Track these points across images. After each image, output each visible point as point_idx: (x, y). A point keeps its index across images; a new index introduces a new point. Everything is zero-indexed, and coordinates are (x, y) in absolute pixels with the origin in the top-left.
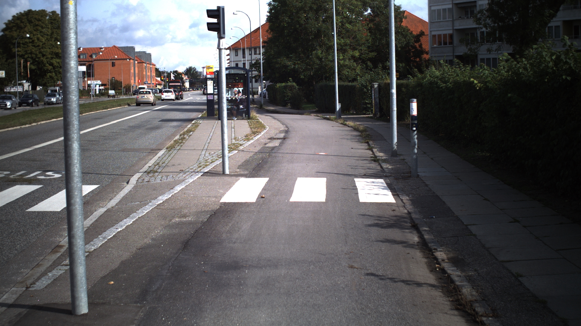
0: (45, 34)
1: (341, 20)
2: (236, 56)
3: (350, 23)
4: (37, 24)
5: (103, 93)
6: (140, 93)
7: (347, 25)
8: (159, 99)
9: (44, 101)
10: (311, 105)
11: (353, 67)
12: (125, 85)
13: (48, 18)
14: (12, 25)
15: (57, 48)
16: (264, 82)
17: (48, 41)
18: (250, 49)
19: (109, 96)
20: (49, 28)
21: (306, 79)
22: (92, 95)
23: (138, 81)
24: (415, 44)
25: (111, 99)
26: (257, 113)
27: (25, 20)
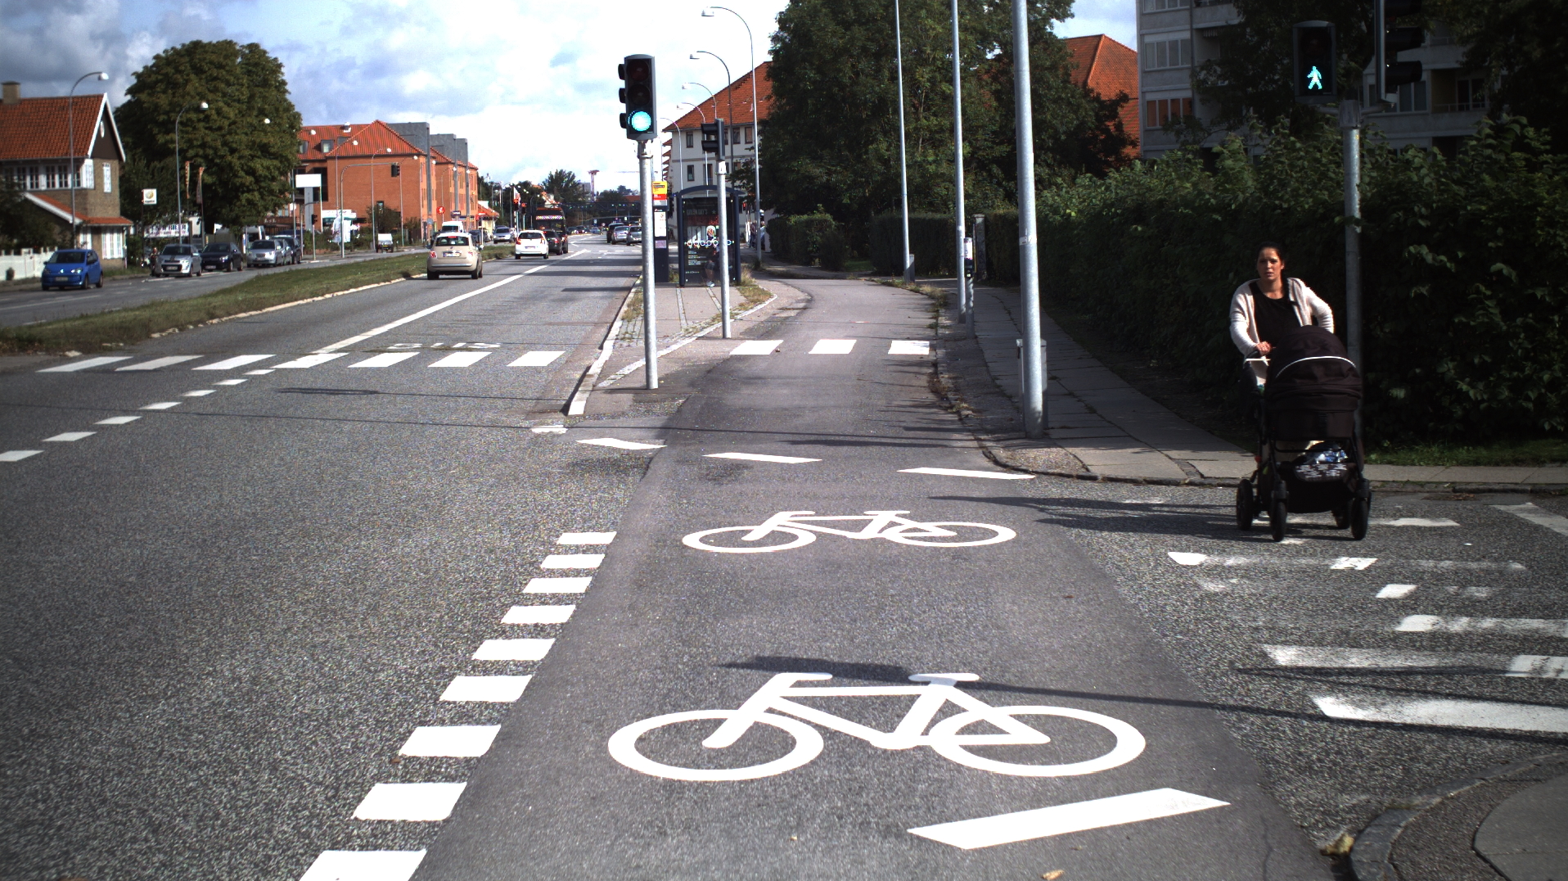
0: (234, 101)
2: (686, 146)
4: (215, 75)
5: (356, 243)
6: (439, 243)
10: (863, 262)
12: (408, 219)
13: (239, 60)
14: (153, 78)
15: (265, 131)
16: (762, 211)
17: (243, 116)
19: (379, 248)
20: (242, 85)
21: (855, 206)
22: (336, 247)
23: (438, 211)
24: (1107, 123)
25: (385, 254)
26: (753, 276)
27: (185, 66)
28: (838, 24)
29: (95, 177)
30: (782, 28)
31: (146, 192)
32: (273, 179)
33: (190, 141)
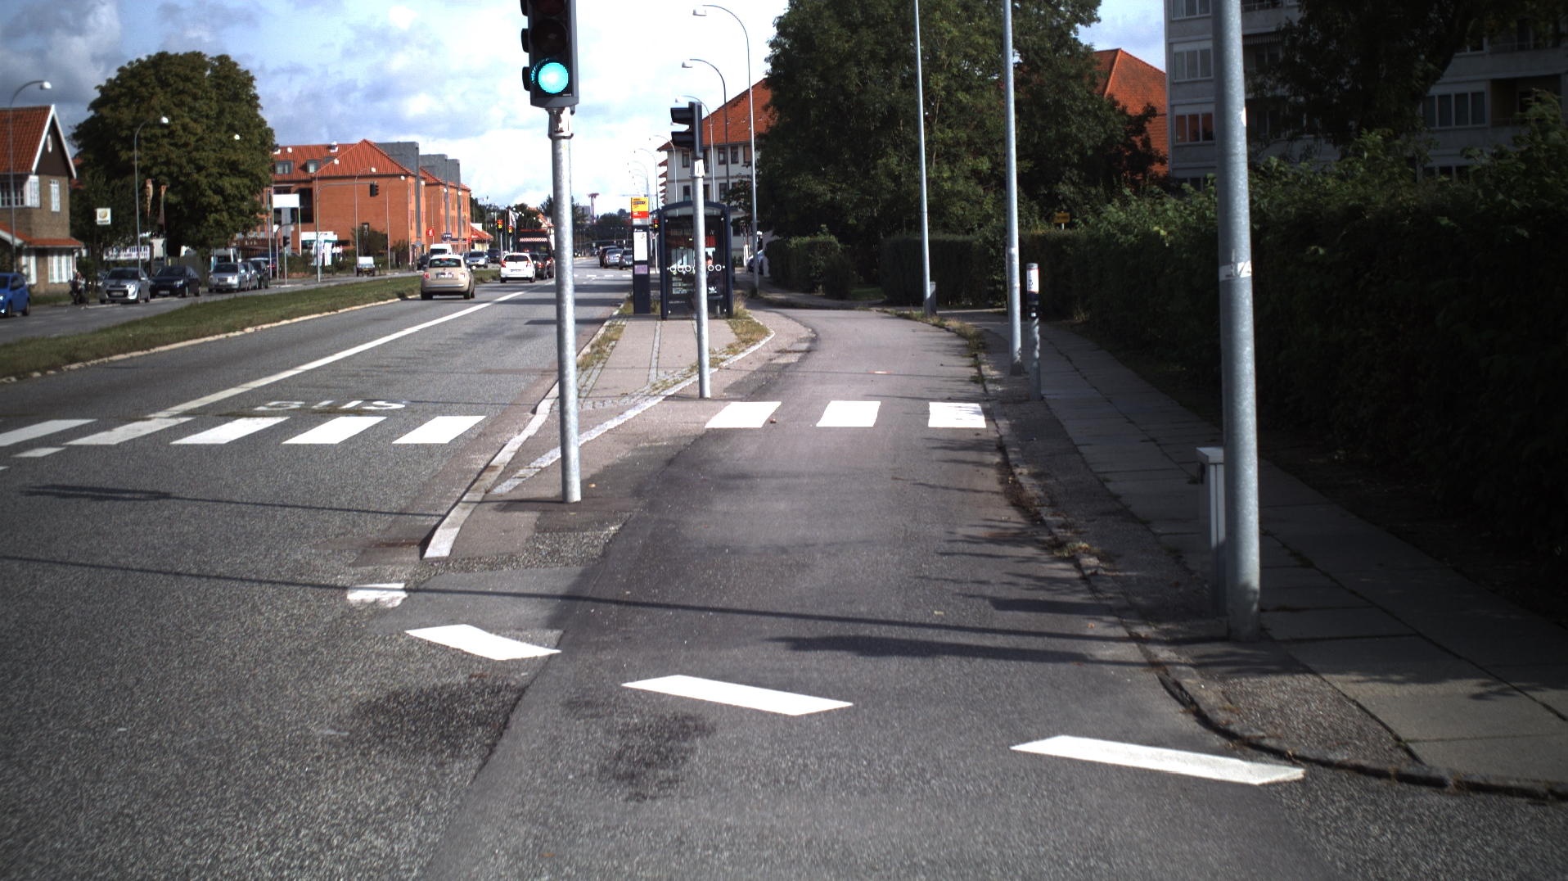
0: (202, 116)
1: (945, 83)
2: (684, 166)
3: (968, 89)
4: (181, 88)
5: (341, 265)
6: (433, 264)
7: (961, 96)
8: (494, 278)
9: (207, 284)
10: (873, 289)
11: (974, 198)
12: (395, 242)
13: (208, 73)
14: (117, 91)
15: (234, 148)
16: (759, 233)
17: (211, 131)
18: (721, 149)
19: (360, 272)
20: (211, 99)
21: (862, 228)
22: (314, 270)
23: (427, 233)
24: (1133, 138)
25: (365, 278)
26: (748, 307)
27: (151, 78)
28: (843, 26)
29: (41, 195)
30: (780, 34)
31: (100, 211)
32: (243, 199)
33: (154, 158)
